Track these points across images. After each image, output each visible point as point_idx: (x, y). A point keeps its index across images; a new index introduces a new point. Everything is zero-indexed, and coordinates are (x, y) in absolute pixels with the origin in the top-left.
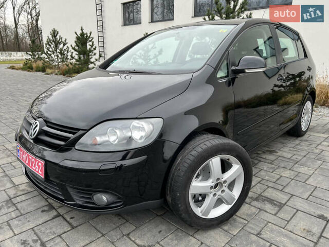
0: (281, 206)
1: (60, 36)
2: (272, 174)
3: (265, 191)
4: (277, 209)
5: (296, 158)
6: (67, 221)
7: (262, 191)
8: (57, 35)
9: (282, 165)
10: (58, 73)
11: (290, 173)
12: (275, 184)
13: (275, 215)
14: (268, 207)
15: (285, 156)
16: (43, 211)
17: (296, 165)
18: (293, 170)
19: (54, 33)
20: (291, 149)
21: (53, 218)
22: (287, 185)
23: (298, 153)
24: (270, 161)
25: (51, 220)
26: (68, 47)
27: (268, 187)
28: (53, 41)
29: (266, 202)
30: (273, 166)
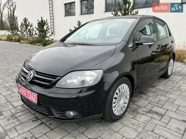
0: (162, 116)
1: (29, 22)
2: (155, 99)
3: (152, 108)
4: (160, 117)
5: (167, 90)
6: (47, 126)
7: (151, 108)
8: (27, 21)
9: (160, 94)
10: (28, 43)
11: (164, 98)
12: (157, 104)
13: (160, 120)
14: (155, 116)
15: (161, 89)
16: (33, 121)
17: (167, 94)
18: (166, 96)
19: (25, 20)
20: (163, 85)
21: (39, 125)
22: (164, 104)
23: (167, 87)
24: (153, 92)
25: (38, 126)
26: (33, 28)
27: (154, 106)
28: (25, 25)
29: (154, 114)
30: (155, 94)
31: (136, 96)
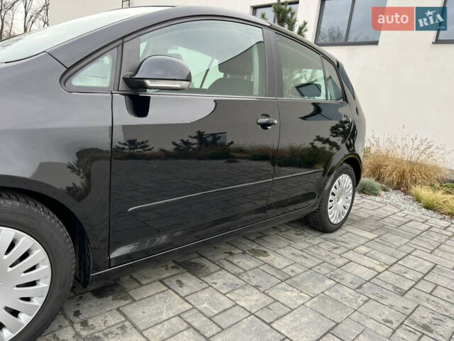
2: (223, 297)
3: (176, 334)
5: (292, 271)
11: (257, 300)
12: (207, 321)
15: (276, 264)
17: (282, 285)
18: (267, 295)
20: (297, 252)
22: (231, 326)
23: (304, 261)
24: (239, 271)
27: (190, 327)
30: (238, 281)
31: (161, 281)
